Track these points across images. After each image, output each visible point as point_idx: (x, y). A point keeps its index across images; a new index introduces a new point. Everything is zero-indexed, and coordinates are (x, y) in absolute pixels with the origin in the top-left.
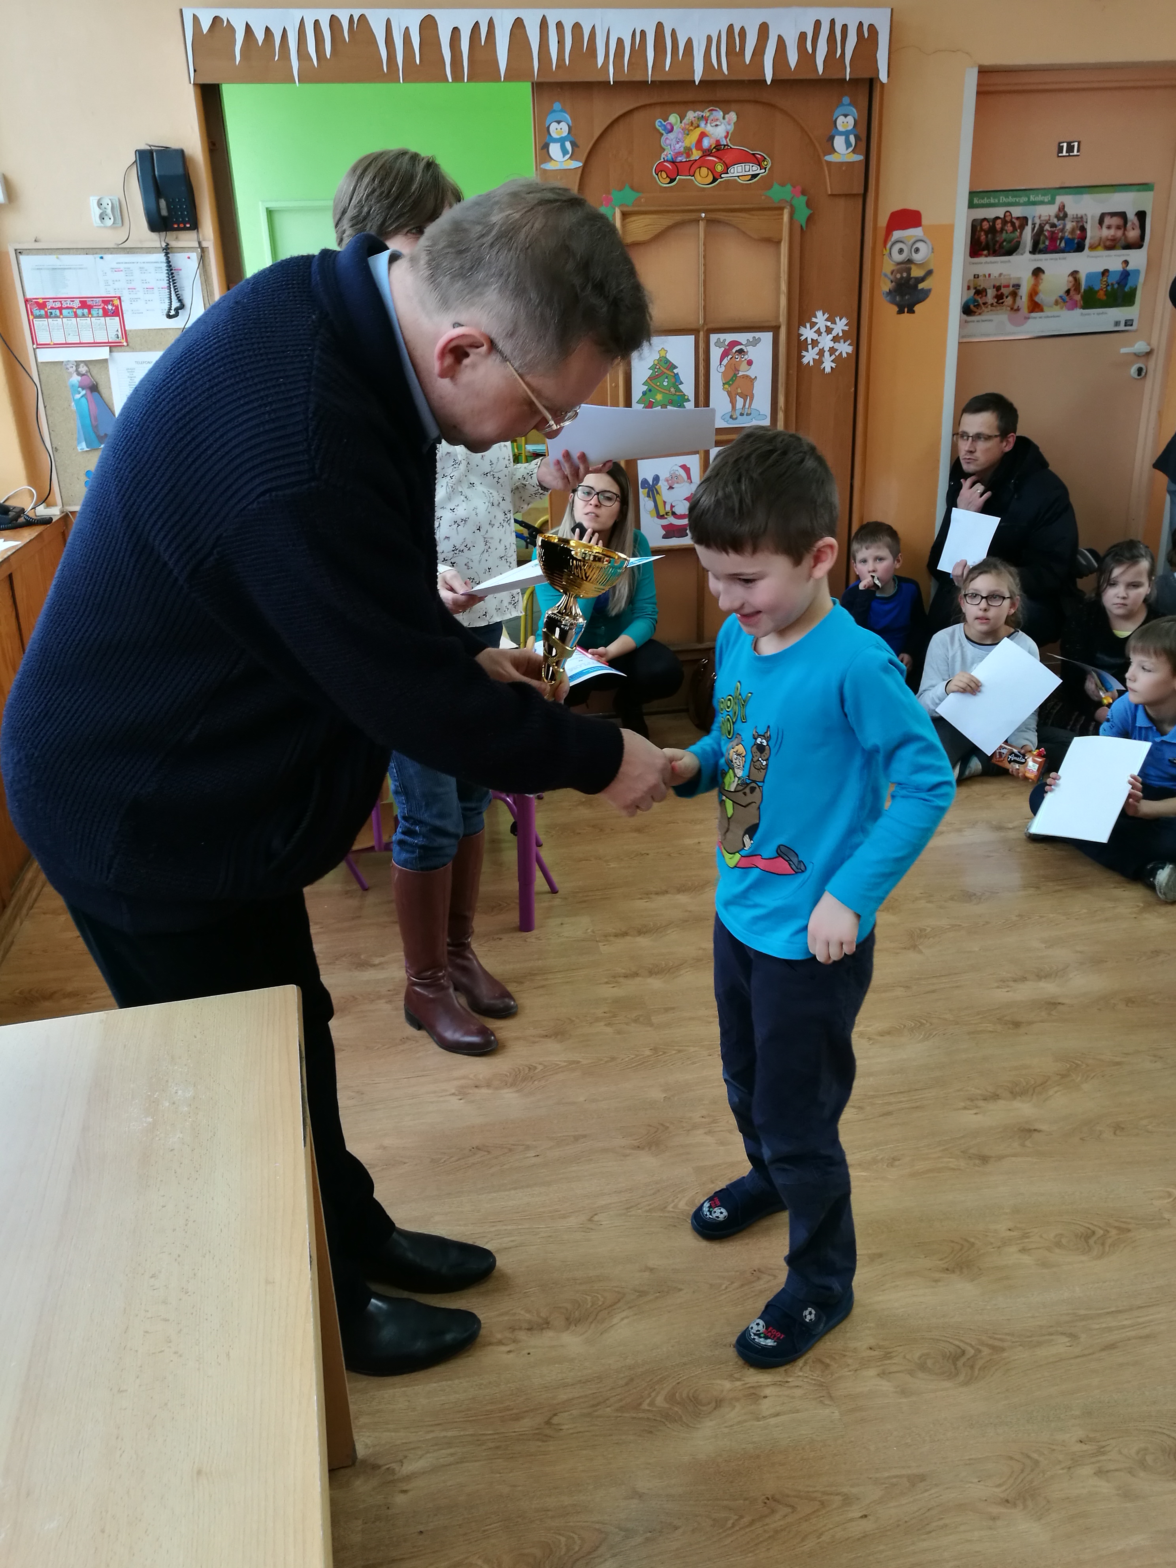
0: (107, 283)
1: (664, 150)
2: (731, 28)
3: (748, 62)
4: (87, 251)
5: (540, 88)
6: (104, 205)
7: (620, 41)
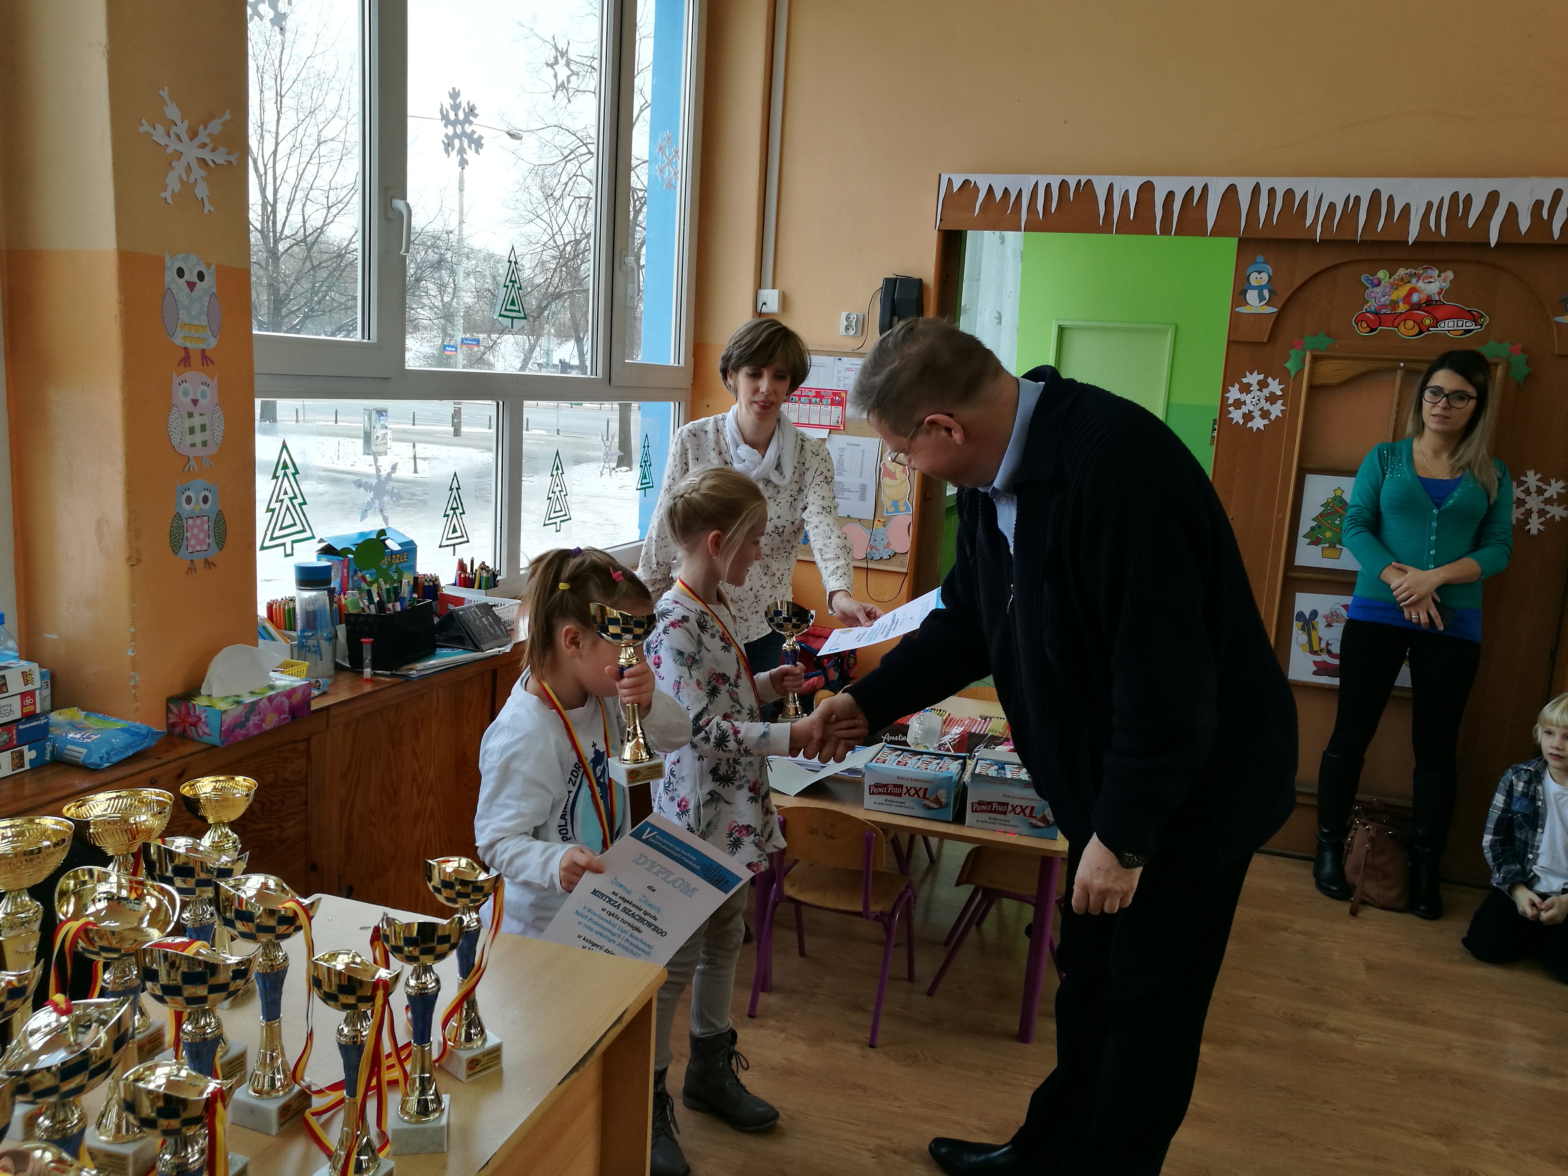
0: (839, 378)
1: (1368, 302)
2: (1455, 196)
3: (1470, 226)
4: (829, 353)
5: (1243, 243)
6: (851, 319)
7: (1332, 206)
